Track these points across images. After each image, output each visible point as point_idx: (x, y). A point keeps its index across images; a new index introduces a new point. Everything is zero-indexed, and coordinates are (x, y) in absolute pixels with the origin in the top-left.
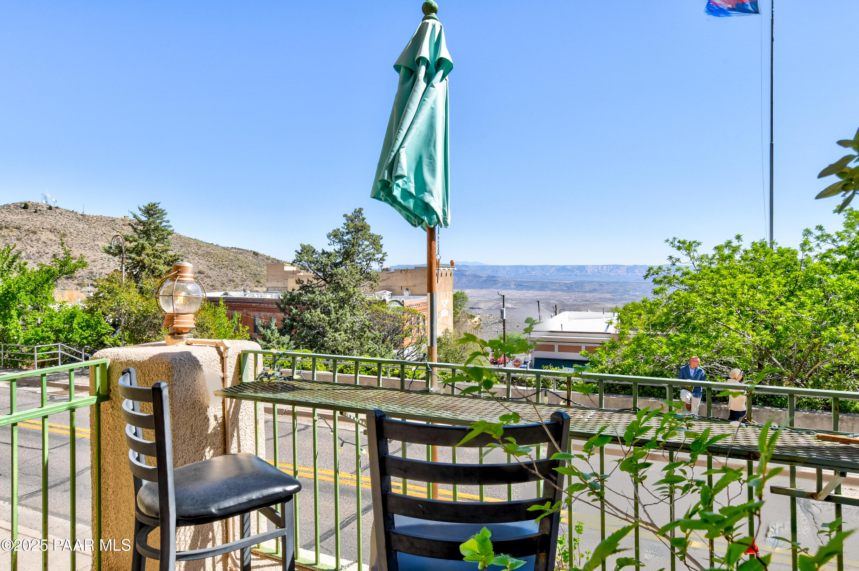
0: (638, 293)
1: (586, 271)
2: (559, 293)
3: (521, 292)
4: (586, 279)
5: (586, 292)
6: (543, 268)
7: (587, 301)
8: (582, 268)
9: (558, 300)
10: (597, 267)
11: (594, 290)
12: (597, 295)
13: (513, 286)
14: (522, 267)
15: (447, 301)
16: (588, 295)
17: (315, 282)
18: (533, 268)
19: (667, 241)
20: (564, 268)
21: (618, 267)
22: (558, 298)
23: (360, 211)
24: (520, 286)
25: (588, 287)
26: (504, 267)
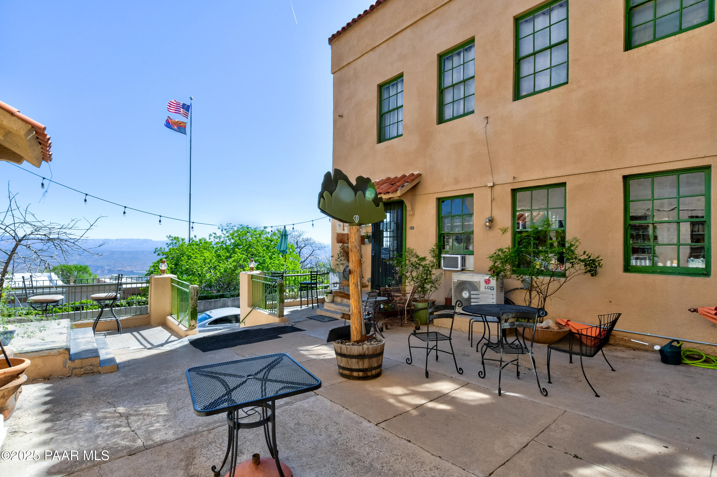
19: (166, 236)
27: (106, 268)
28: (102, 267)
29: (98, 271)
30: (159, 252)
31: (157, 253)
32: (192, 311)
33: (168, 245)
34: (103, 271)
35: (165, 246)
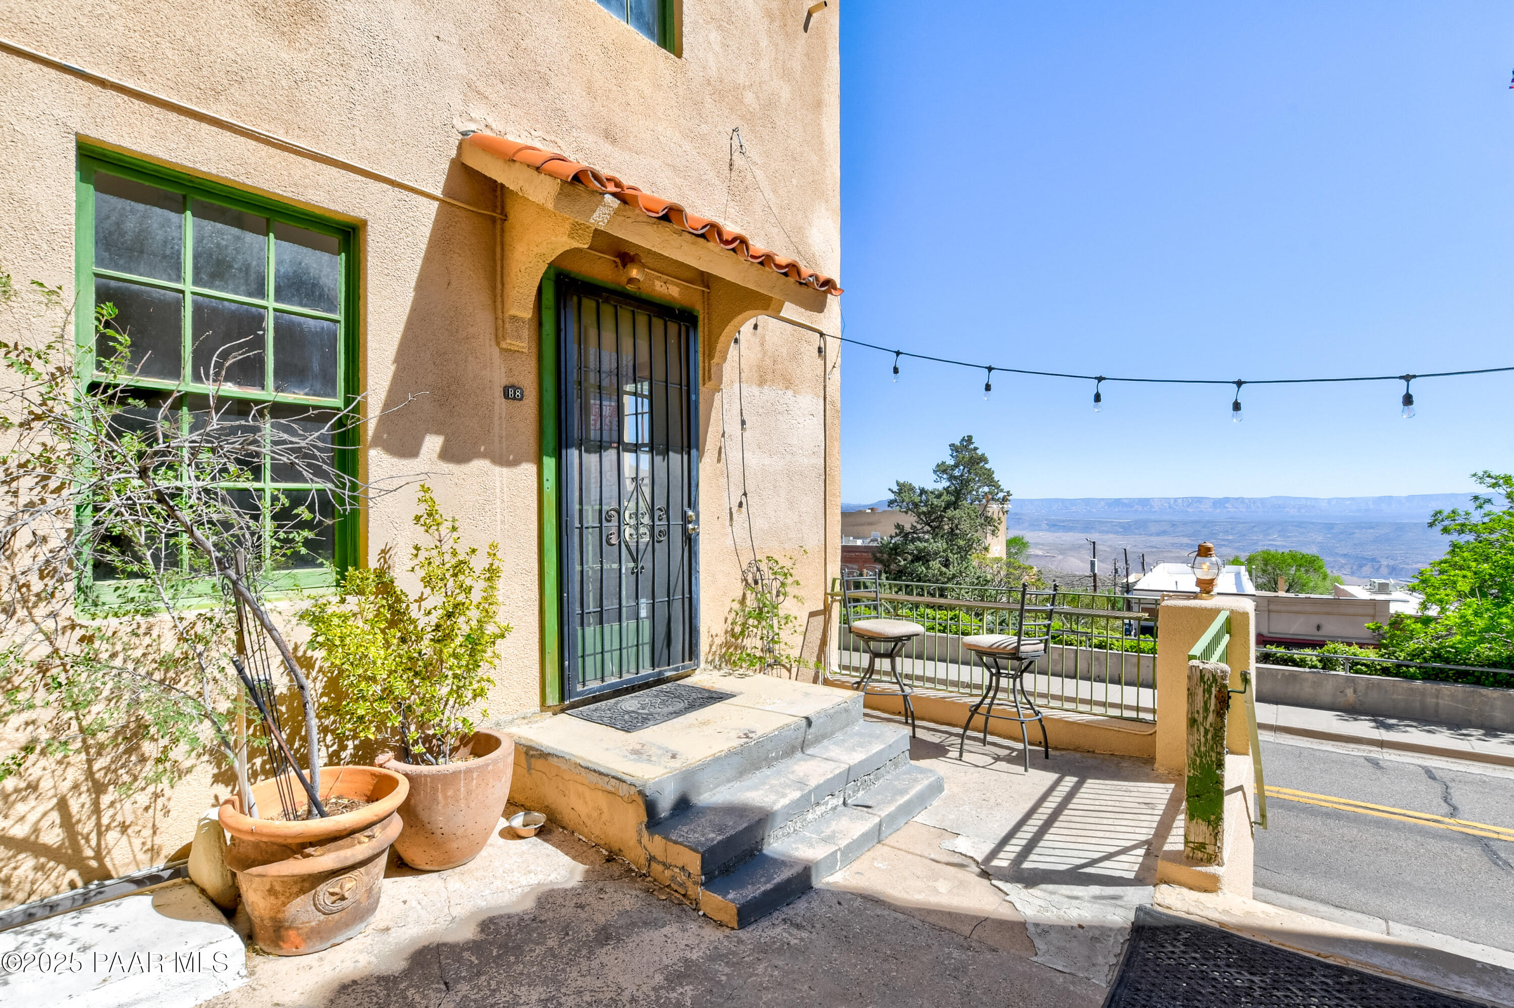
0: (1230, 537)
1: (1151, 506)
2: (1111, 536)
3: (1057, 534)
4: (1153, 517)
5: (1151, 535)
6: (1087, 501)
7: (1152, 547)
8: (1144, 502)
9: (1110, 546)
10: (1167, 500)
11: (1164, 533)
12: (1168, 539)
13: (1044, 526)
14: (1057, 500)
15: (999, 548)
16: (1153, 539)
17: (919, 527)
18: (1073, 502)
19: (1474, 475)
20: (1118, 502)
21: (1200, 500)
22: (1109, 543)
23: (969, 439)
24: (1054, 526)
25: (1153, 529)
26: (1031, 501)
27: (1384, 562)
28: (1373, 560)
29: (1364, 569)
30: (1446, 523)
31: (1439, 527)
32: (1195, 777)
33: (1477, 503)
34: (1378, 570)
35: (1471, 506)
